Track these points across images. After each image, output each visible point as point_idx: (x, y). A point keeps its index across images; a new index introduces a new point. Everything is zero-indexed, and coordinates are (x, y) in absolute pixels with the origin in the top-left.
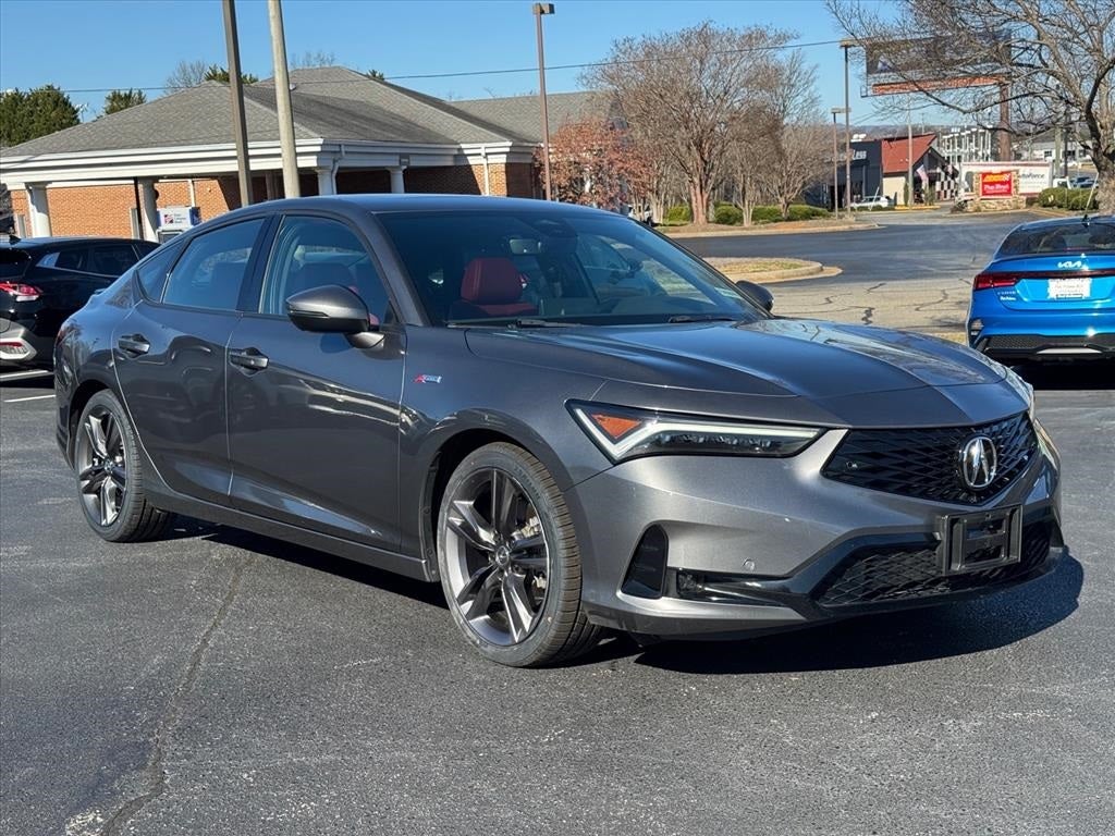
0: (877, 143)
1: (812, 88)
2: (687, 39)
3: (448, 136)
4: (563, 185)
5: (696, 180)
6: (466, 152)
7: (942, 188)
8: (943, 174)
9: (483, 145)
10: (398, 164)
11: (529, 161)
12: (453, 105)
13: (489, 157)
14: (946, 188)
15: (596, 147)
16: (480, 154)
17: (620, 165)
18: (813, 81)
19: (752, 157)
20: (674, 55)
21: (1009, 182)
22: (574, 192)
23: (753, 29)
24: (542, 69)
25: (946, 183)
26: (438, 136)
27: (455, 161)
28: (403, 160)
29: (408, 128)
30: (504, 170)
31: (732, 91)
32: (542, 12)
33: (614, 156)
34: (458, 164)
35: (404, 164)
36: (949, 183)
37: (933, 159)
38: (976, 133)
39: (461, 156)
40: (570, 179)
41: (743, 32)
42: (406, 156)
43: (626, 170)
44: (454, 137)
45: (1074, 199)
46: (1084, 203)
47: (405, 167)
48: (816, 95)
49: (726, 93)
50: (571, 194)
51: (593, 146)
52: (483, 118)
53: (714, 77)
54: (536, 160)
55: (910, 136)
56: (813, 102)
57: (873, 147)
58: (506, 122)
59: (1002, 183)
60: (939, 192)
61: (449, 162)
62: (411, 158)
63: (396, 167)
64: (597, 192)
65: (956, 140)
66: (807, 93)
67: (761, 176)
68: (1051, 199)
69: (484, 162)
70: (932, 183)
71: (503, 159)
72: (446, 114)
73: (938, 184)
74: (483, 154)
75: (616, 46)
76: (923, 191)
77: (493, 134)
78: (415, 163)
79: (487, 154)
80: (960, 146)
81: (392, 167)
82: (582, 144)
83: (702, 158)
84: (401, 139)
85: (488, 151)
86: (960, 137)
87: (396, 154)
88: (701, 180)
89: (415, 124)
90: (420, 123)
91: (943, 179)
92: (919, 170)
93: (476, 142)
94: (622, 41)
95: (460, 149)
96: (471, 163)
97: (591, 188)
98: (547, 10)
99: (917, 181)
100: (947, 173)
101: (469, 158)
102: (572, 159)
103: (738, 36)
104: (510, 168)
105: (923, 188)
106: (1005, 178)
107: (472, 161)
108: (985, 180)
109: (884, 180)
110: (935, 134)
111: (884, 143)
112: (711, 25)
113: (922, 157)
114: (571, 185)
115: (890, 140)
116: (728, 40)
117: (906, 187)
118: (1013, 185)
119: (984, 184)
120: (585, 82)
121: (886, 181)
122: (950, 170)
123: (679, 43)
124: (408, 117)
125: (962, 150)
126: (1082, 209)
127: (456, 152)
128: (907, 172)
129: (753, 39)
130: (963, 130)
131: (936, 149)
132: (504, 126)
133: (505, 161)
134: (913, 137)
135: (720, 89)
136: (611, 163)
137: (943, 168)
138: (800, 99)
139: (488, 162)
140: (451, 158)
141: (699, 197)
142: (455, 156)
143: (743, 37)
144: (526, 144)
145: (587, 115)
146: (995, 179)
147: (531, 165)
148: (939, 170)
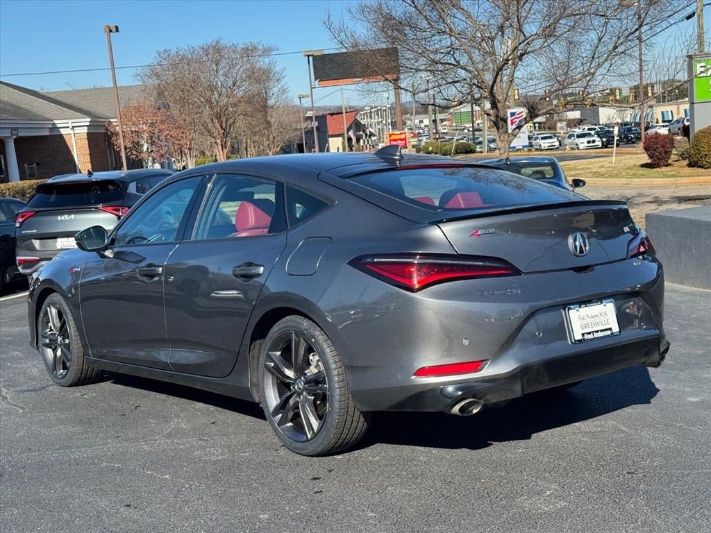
0: (324, 116)
1: (283, 83)
2: (206, 51)
3: (44, 115)
4: (128, 146)
5: (219, 142)
6: (58, 126)
7: (364, 143)
8: (364, 135)
9: (70, 121)
10: (10, 135)
11: (103, 131)
12: (45, 94)
13: (75, 129)
14: (366, 143)
15: (150, 121)
16: (68, 127)
17: (167, 132)
18: (283, 78)
19: (250, 127)
20: (199, 61)
21: (405, 139)
22: (137, 151)
23: (249, 44)
24: (113, 69)
25: (366, 140)
26: (36, 115)
27: (51, 132)
28: (14, 132)
29: (16, 110)
30: (86, 137)
31: (238, 84)
32: (111, 31)
33: (162, 127)
34: (52, 134)
35: (15, 135)
36: (368, 140)
37: (357, 126)
38: (380, 110)
39: (54, 128)
40: (133, 142)
41: (242, 46)
42: (16, 129)
43: (171, 136)
44: (48, 116)
45: (444, 149)
46: (450, 151)
47: (15, 137)
48: (285, 87)
49: (234, 86)
50: (134, 152)
51: (147, 120)
52: (68, 103)
53: (225, 75)
54: (108, 130)
55: (344, 112)
56: (284, 91)
57: (321, 119)
58: (84, 105)
59: (401, 140)
60: (363, 146)
61: (46, 133)
62: (19, 130)
63: (9, 137)
64: (152, 151)
65: (369, 114)
66: (280, 86)
67: (257, 138)
68: (430, 149)
69: (72, 132)
70: (358, 141)
71: (85, 130)
72: (41, 100)
73: (362, 141)
74: (71, 127)
75: (159, 54)
76: (353, 146)
77: (76, 113)
78: (22, 134)
79: (73, 127)
80: (371, 118)
81: (7, 137)
82: (140, 119)
83: (222, 127)
84: (11, 117)
85: (74, 125)
86: (371, 113)
87: (9, 128)
88: (222, 142)
89: (20, 108)
90: (23, 106)
91: (364, 138)
92: (350, 133)
93: (65, 119)
94: (162, 52)
95: (54, 124)
96: (63, 133)
97: (148, 149)
98: (114, 30)
99: (350, 139)
100: (366, 135)
101: (61, 130)
102: (133, 129)
103: (239, 49)
104: (91, 136)
105: (353, 144)
106: (403, 136)
107: (63, 132)
108: (391, 138)
109: (330, 139)
110: (356, 111)
111: (328, 117)
112: (222, 42)
113: (351, 125)
114: (134, 146)
115: (332, 114)
116: (233, 51)
117: (343, 143)
118: (407, 141)
119: (391, 140)
120: (139, 78)
121: (331, 140)
122: (368, 133)
123: (201, 53)
124: (14, 103)
125: (372, 120)
126: (450, 155)
127: (51, 126)
128: (344, 134)
129: (249, 51)
130: (372, 108)
131: (359, 120)
132: (82, 107)
133: (86, 131)
134: (346, 112)
135: (230, 83)
136: (160, 131)
137: (364, 131)
138: (276, 90)
139: (75, 132)
140: (48, 130)
141: (221, 152)
142: (51, 128)
143: (243, 49)
144: (100, 120)
145: (142, 100)
146: (396, 137)
147: (104, 133)
148: (361, 133)
